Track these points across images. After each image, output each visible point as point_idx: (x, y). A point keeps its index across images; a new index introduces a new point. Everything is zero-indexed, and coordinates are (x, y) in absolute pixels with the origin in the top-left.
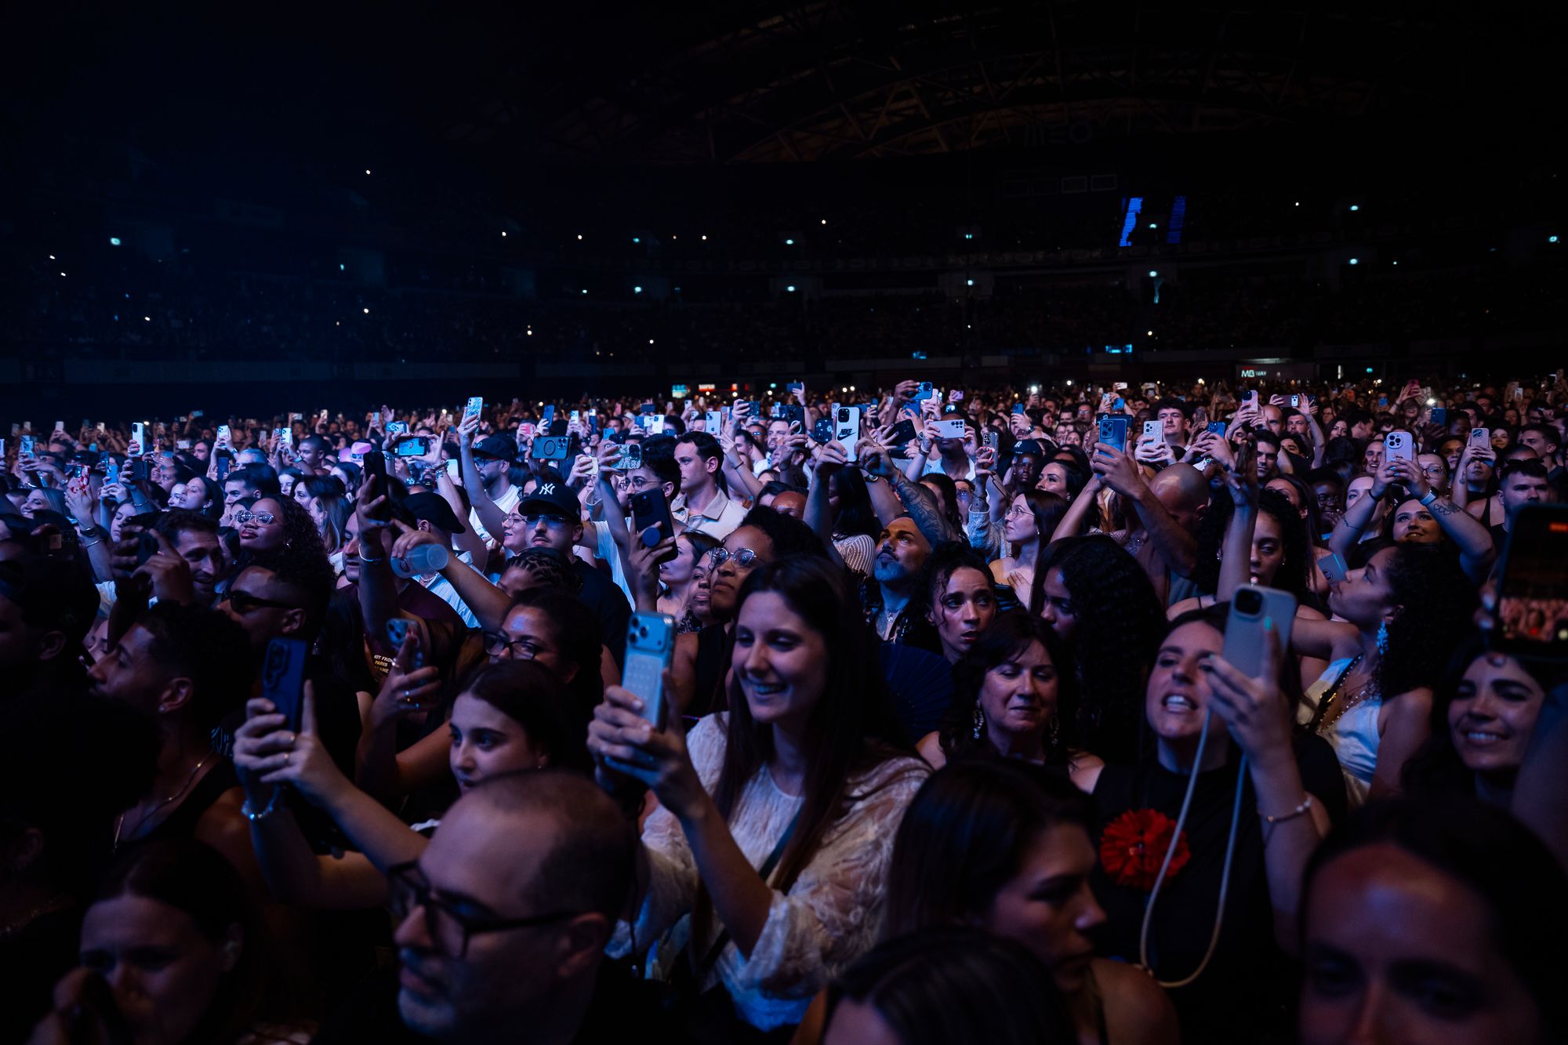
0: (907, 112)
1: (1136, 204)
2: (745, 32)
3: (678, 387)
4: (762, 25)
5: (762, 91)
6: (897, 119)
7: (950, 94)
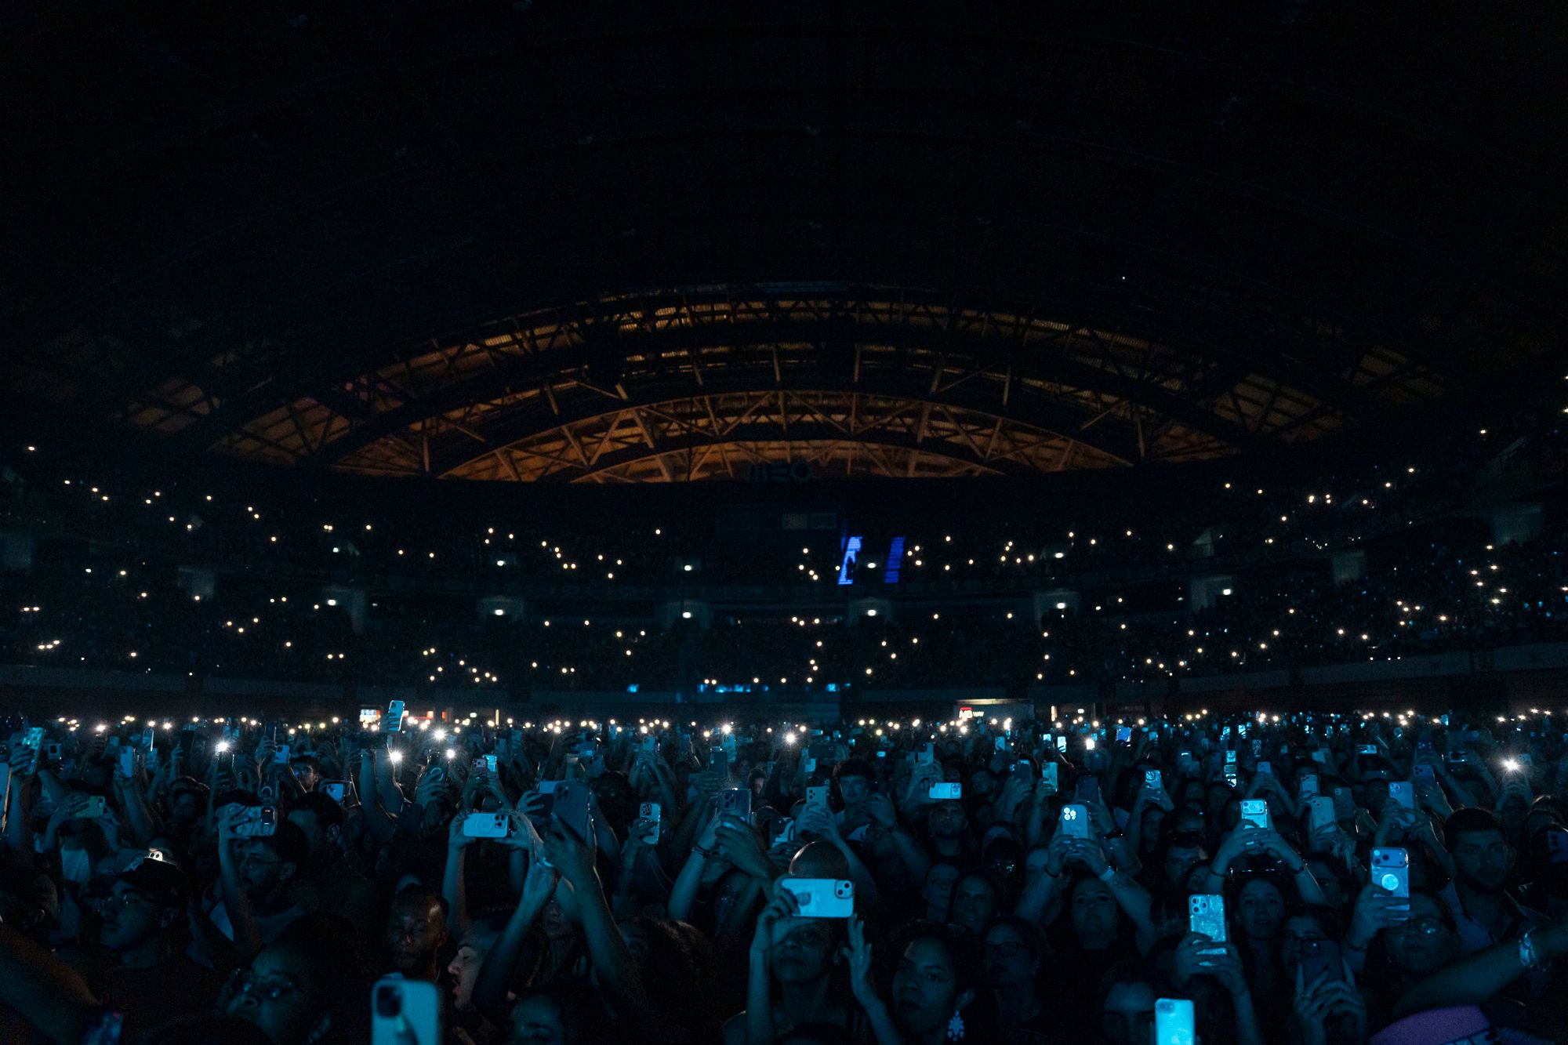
0: (630, 440)
1: (855, 544)
2: (470, 347)
3: (367, 711)
4: (489, 342)
5: (483, 407)
6: (621, 446)
7: (674, 426)
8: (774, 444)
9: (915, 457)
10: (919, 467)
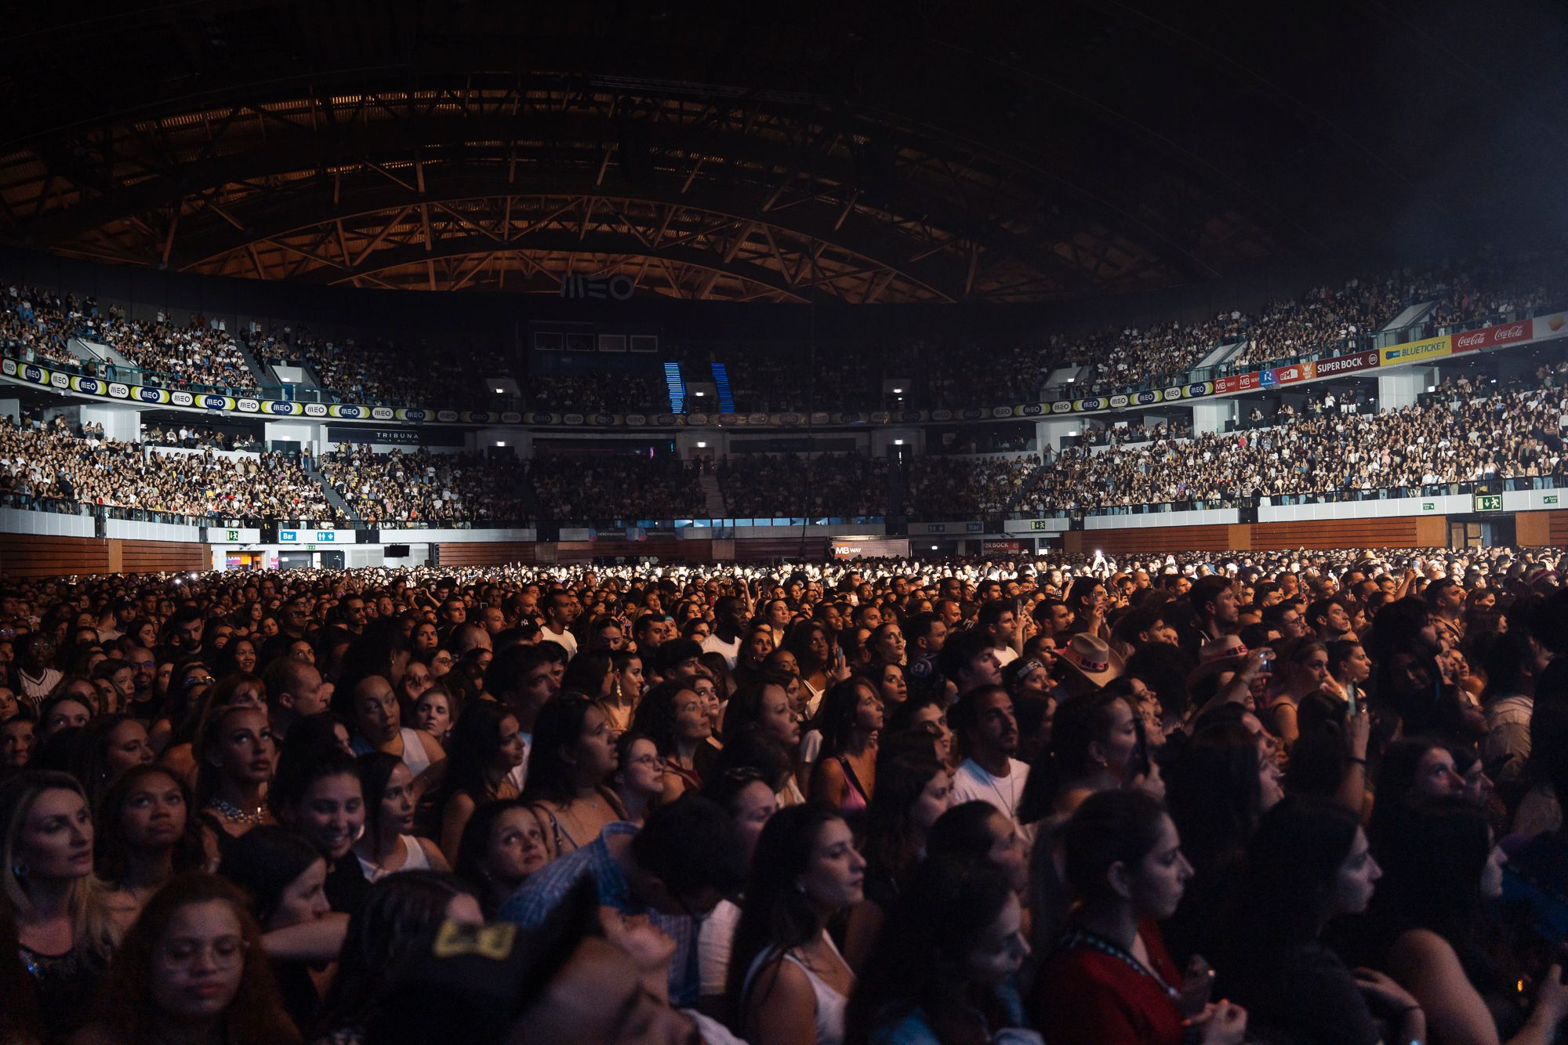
8: (555, 254)
9: (719, 279)
10: (717, 290)
